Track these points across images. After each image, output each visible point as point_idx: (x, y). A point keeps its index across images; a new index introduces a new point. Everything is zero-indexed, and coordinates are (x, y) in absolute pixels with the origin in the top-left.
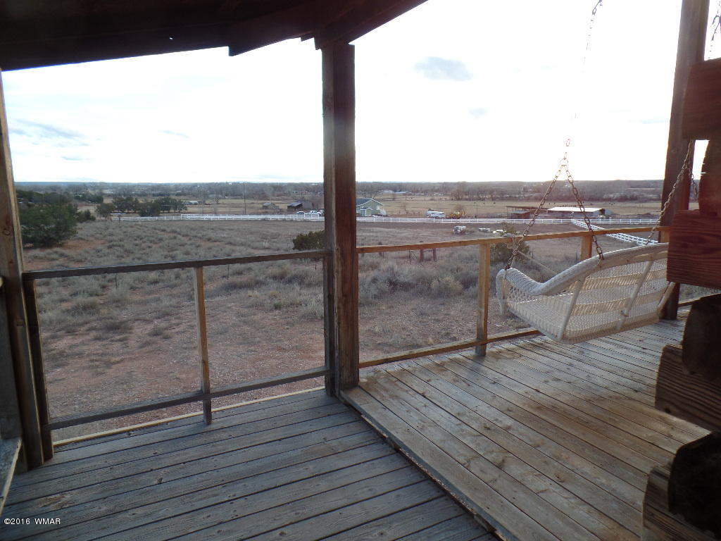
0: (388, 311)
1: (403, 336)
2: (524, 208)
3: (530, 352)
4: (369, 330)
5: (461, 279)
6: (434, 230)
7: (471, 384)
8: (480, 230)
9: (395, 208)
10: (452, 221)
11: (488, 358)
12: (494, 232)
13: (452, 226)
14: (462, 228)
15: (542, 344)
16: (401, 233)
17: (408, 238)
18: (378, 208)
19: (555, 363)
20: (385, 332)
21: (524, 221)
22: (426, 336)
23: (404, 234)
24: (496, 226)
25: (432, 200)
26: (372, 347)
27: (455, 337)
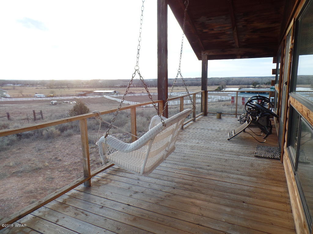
0: (18, 151)
1: (30, 165)
2: (83, 91)
3: (115, 176)
4: (6, 165)
5: (59, 128)
6: (40, 104)
7: (88, 213)
8: (64, 102)
9: (16, 93)
10: (49, 99)
11: (93, 187)
12: (71, 103)
13: (49, 101)
14: (54, 102)
15: (119, 169)
16: (21, 106)
17: (25, 109)
18: (5, 94)
19: (131, 180)
20: (18, 164)
21: (84, 97)
22: (43, 162)
23: (23, 107)
24: (72, 100)
25: (36, 89)
26: (9, 176)
27: (60, 159)
